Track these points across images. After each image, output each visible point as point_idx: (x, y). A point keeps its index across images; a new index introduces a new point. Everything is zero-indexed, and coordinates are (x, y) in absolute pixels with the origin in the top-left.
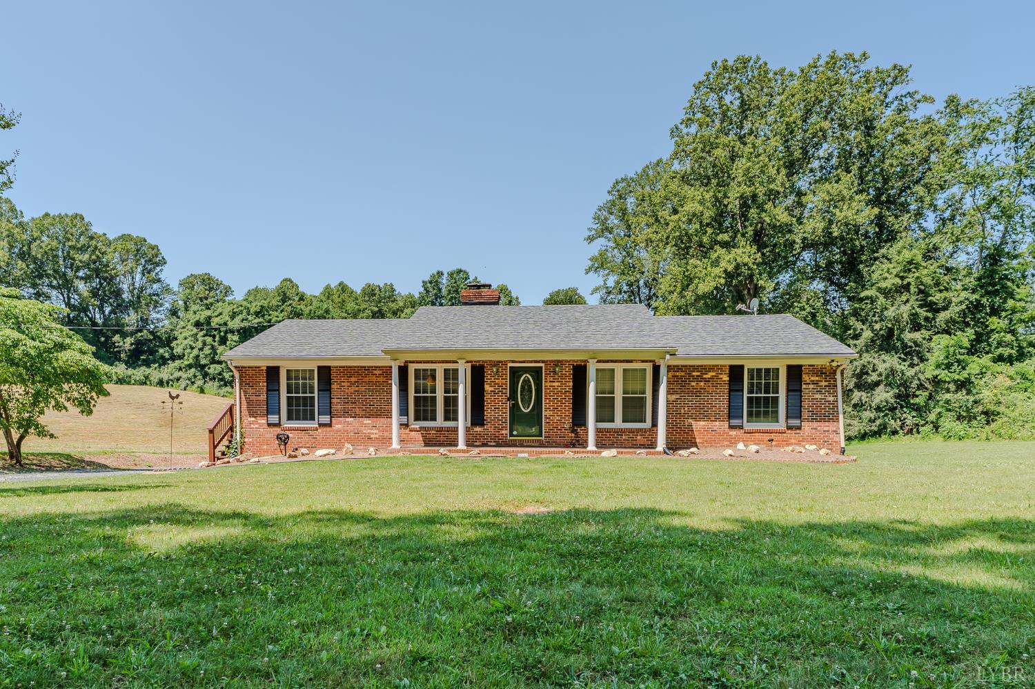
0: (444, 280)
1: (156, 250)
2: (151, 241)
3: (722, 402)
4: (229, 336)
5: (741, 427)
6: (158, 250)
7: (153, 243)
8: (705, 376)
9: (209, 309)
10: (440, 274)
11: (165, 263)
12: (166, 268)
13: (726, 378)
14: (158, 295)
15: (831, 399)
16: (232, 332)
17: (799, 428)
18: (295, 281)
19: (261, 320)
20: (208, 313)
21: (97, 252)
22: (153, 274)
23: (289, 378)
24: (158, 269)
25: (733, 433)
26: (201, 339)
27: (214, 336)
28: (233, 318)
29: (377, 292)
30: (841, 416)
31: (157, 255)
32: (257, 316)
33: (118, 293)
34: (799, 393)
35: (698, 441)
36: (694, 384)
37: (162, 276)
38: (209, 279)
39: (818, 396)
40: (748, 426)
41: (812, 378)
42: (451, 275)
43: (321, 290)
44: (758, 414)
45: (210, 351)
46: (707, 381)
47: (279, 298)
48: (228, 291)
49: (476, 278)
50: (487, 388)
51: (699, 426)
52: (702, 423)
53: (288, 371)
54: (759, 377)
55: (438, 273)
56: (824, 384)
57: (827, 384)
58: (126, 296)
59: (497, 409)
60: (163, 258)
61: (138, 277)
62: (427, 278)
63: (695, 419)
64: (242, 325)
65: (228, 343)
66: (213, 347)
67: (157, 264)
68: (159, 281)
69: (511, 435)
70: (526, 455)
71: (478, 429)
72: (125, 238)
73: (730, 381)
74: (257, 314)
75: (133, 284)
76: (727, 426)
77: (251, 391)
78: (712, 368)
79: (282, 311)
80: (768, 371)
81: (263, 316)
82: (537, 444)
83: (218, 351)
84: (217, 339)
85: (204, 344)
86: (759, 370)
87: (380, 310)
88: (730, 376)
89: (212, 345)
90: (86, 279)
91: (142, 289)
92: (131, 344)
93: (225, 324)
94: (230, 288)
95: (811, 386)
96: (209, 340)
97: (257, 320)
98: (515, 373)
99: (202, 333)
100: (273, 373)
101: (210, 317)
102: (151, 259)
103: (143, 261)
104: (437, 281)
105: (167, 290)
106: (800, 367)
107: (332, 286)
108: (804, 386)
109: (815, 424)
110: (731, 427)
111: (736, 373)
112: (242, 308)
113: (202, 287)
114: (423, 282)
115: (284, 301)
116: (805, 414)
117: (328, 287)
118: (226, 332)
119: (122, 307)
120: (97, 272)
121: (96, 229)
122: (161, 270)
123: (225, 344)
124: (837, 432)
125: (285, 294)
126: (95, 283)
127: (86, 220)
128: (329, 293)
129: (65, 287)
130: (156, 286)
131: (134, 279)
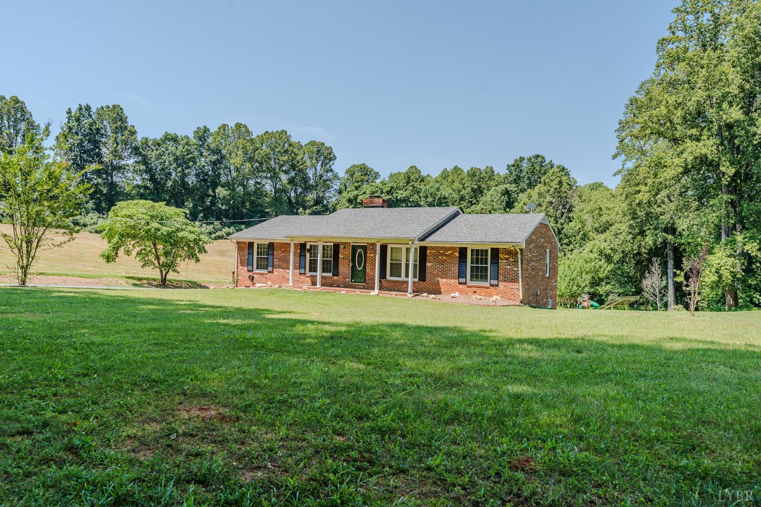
0: (525, 165)
1: (330, 150)
2: (327, 145)
3: (455, 269)
5: (465, 283)
6: (332, 150)
7: (329, 146)
8: (446, 253)
9: (357, 189)
10: (522, 159)
11: (335, 158)
12: (336, 161)
13: (457, 254)
14: (330, 181)
15: (516, 269)
17: (497, 286)
18: (418, 168)
19: (390, 197)
20: (356, 193)
21: (293, 155)
22: (328, 166)
23: (258, 248)
24: (332, 162)
25: (461, 286)
29: (478, 173)
30: (520, 280)
31: (330, 154)
32: (388, 194)
33: (305, 179)
34: (496, 265)
35: (442, 290)
36: (440, 257)
37: (333, 167)
38: (364, 168)
39: (508, 267)
40: (470, 283)
41: (505, 256)
42: (530, 159)
43: (440, 173)
44: (477, 277)
46: (447, 256)
47: (404, 181)
48: (377, 175)
49: (551, 161)
50: (341, 256)
51: (442, 281)
52: (444, 280)
53: (258, 244)
54: (477, 255)
55: (521, 158)
56: (511, 260)
57: (513, 260)
58: (312, 182)
59: (345, 268)
60: (334, 156)
61: (319, 167)
62: (512, 162)
63: (441, 278)
67: (331, 160)
68: (331, 170)
69: (351, 282)
70: (345, 292)
71: (335, 278)
72: (312, 143)
73: (459, 256)
74: (388, 193)
75: (316, 173)
76: (457, 282)
77: (242, 254)
78: (450, 249)
79: (406, 190)
80: (482, 251)
81: (392, 194)
82: (362, 287)
86: (477, 251)
87: (480, 187)
88: (459, 254)
90: (286, 172)
91: (321, 176)
95: (504, 261)
98: (354, 248)
100: (251, 245)
101: (357, 196)
102: (325, 155)
103: (322, 158)
104: (518, 165)
105: (336, 177)
106: (498, 249)
107: (449, 170)
108: (500, 261)
109: (506, 284)
110: (460, 283)
111: (463, 251)
112: (378, 189)
113: (359, 174)
114: (508, 165)
115: (408, 183)
116: (501, 278)
117: (445, 170)
119: (308, 188)
120: (293, 167)
121: (294, 139)
124: (518, 289)
125: (410, 178)
126: (293, 174)
127: (288, 134)
128: (445, 175)
129: (275, 177)
130: (329, 174)
131: (316, 170)
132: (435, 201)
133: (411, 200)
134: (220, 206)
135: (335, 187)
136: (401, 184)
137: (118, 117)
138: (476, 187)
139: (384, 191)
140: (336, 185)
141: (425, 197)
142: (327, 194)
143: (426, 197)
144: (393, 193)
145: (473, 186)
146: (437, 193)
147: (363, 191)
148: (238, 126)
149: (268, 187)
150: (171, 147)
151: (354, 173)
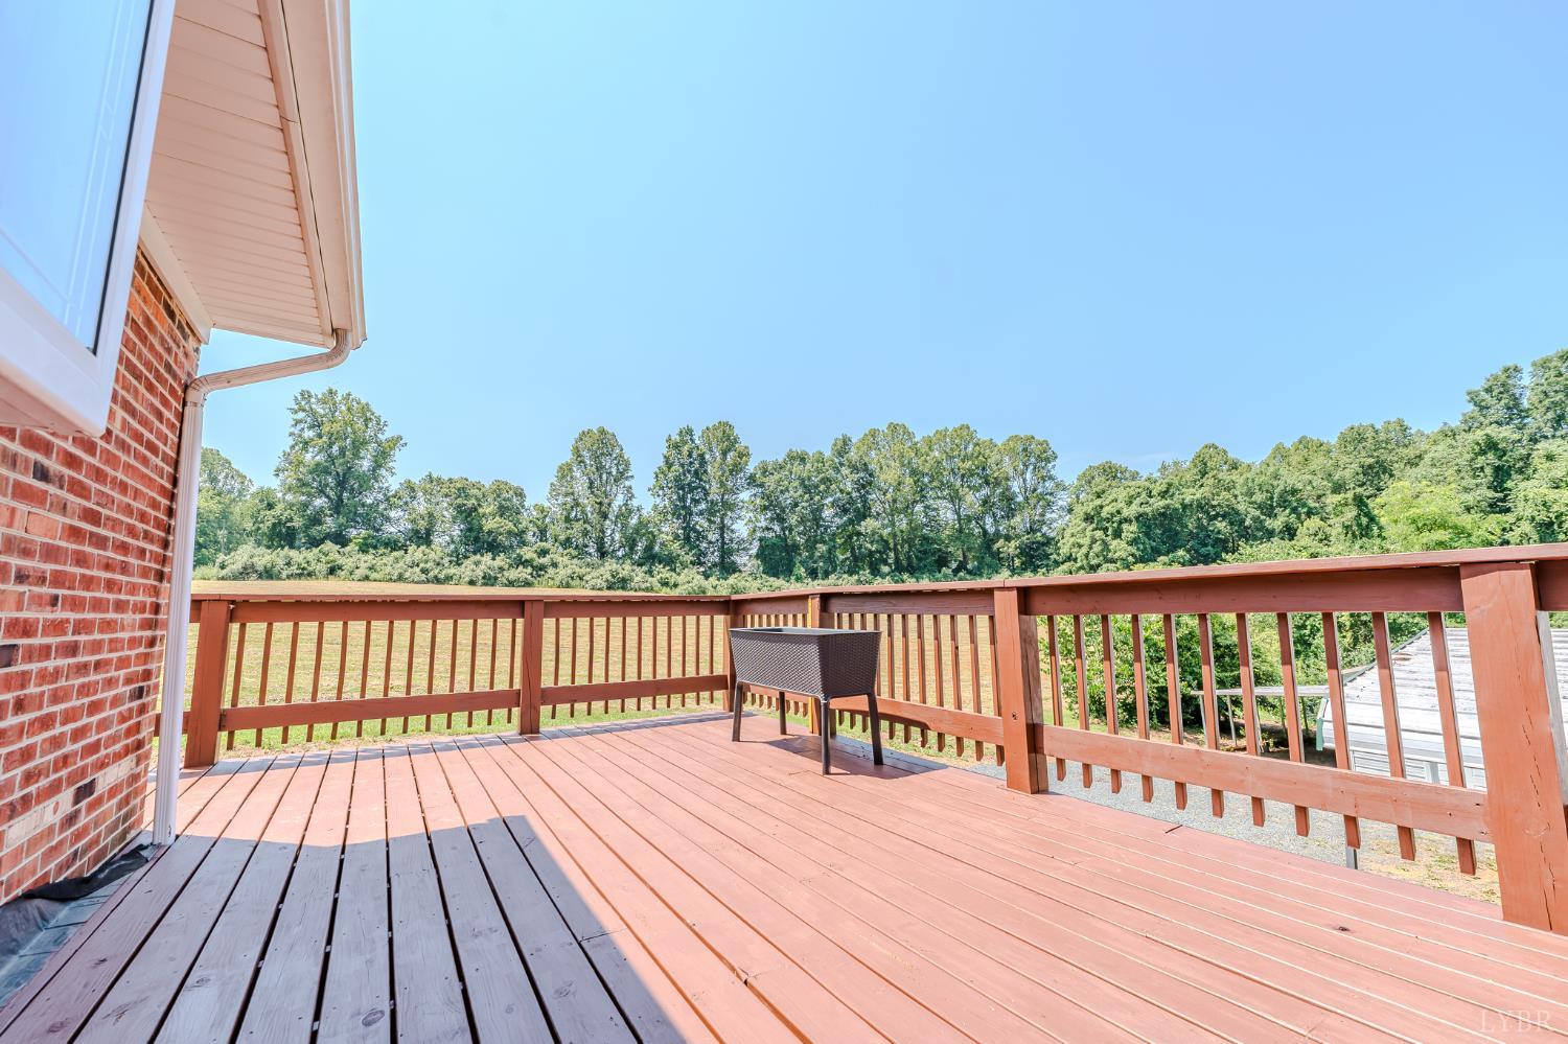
1: (1044, 446)
2: (1039, 437)
4: (1125, 526)
6: (1048, 445)
7: (1041, 440)
9: (1099, 497)
11: (1056, 457)
12: (1058, 462)
14: (1051, 494)
16: (1127, 520)
18: (1221, 446)
19: (1169, 501)
20: (1098, 502)
22: (1044, 472)
24: (1050, 465)
26: (1088, 533)
27: (1105, 530)
28: (1129, 503)
29: (1369, 434)
31: (1046, 451)
33: (1008, 498)
37: (1053, 472)
38: (1110, 468)
43: (1269, 452)
45: (1100, 548)
47: (1195, 471)
48: (1135, 475)
58: (1019, 498)
60: (1054, 453)
61: (1029, 476)
64: (1141, 510)
65: (1123, 535)
66: (1104, 543)
67: (1048, 460)
68: (1051, 478)
72: (1014, 439)
74: (1164, 494)
75: (1025, 485)
79: (1202, 486)
83: (1111, 547)
84: (1109, 532)
85: (1094, 541)
89: (1103, 540)
90: (976, 489)
91: (1035, 489)
92: (1016, 548)
93: (1119, 512)
94: (1138, 473)
96: (1099, 534)
97: (1162, 503)
99: (1091, 528)
102: (1037, 456)
103: (1033, 460)
105: (1060, 486)
107: (1287, 445)
112: (1140, 490)
113: (1101, 476)
115: (1204, 474)
117: (1279, 447)
118: (1120, 523)
121: (982, 436)
122: (1054, 467)
123: (1120, 536)
125: (1205, 464)
126: (986, 491)
127: (972, 429)
128: (1281, 453)
129: (955, 498)
130: (1049, 484)
131: (1025, 480)
132: (1272, 498)
133: (1215, 503)
134: (869, 546)
135: (1060, 503)
136: (1189, 477)
137: (727, 438)
138: (1371, 460)
139: (1154, 493)
140: (1064, 499)
141: (1246, 494)
142: (1048, 516)
143: (1250, 494)
144: (1173, 494)
145: (1362, 460)
146: (1275, 483)
147: (1111, 498)
148: (894, 428)
149: (947, 514)
150: (797, 468)
151: (1093, 478)
